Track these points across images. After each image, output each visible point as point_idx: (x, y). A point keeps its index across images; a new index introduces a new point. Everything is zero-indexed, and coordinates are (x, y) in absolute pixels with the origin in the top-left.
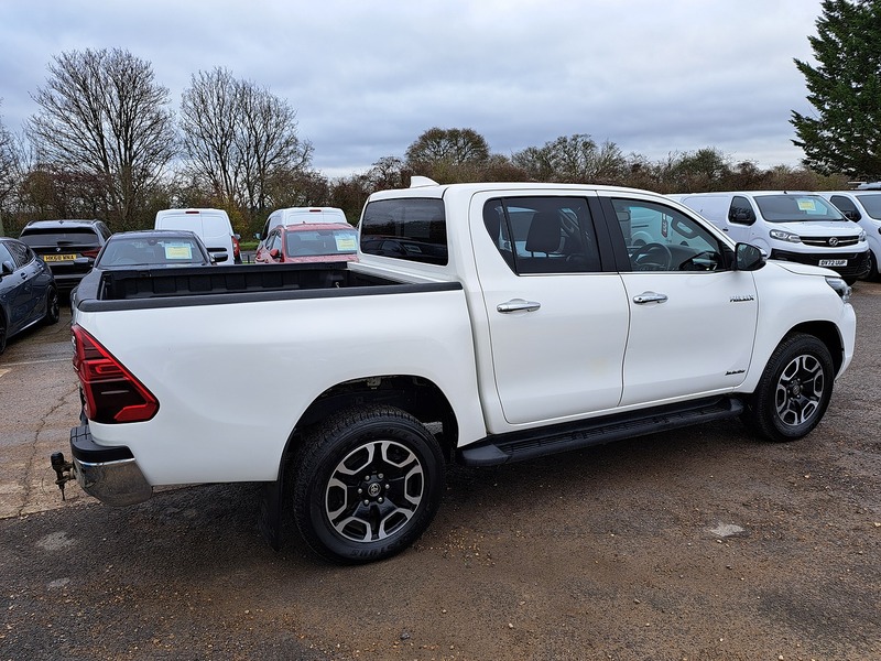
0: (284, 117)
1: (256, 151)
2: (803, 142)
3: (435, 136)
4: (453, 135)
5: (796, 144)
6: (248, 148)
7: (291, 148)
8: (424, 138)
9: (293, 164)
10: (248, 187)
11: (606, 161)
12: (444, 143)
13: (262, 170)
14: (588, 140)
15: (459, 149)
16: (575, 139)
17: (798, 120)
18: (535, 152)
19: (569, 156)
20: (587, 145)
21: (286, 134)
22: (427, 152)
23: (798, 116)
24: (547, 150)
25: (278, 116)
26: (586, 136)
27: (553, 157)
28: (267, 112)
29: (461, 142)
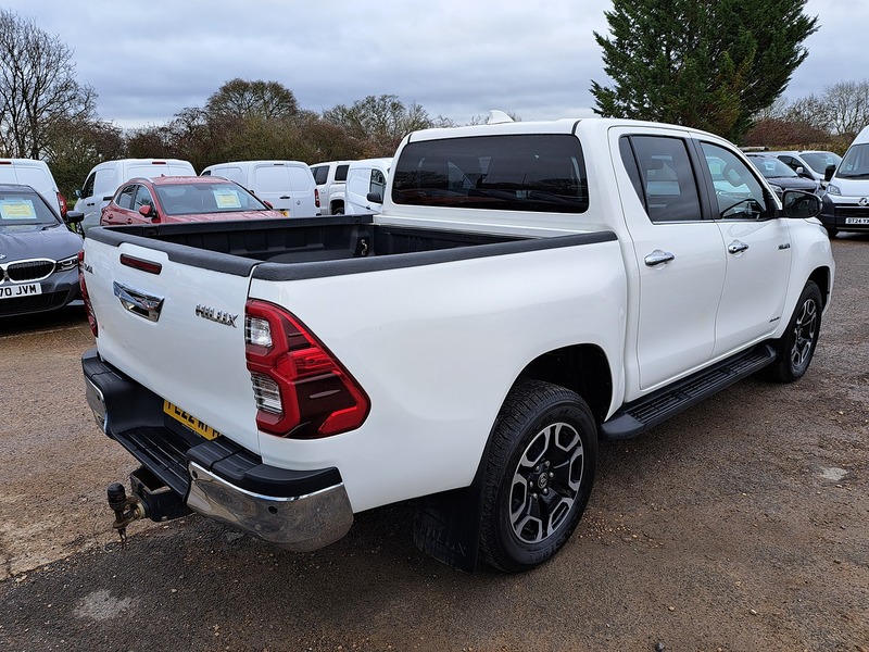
0: (57, 58)
1: (25, 97)
2: (601, 110)
3: (238, 87)
4: (259, 88)
5: (596, 111)
6: (14, 90)
7: (70, 93)
8: (225, 89)
9: (71, 112)
10: (17, 138)
11: (414, 123)
12: (248, 95)
13: (33, 119)
14: (396, 101)
15: (265, 103)
16: (383, 99)
17: (596, 90)
18: (344, 111)
19: (379, 117)
20: (396, 107)
21: (62, 75)
22: (230, 104)
23: (597, 86)
24: (357, 109)
25: (49, 55)
26: (393, 96)
27: (364, 116)
28: (35, 50)
29: (267, 96)
